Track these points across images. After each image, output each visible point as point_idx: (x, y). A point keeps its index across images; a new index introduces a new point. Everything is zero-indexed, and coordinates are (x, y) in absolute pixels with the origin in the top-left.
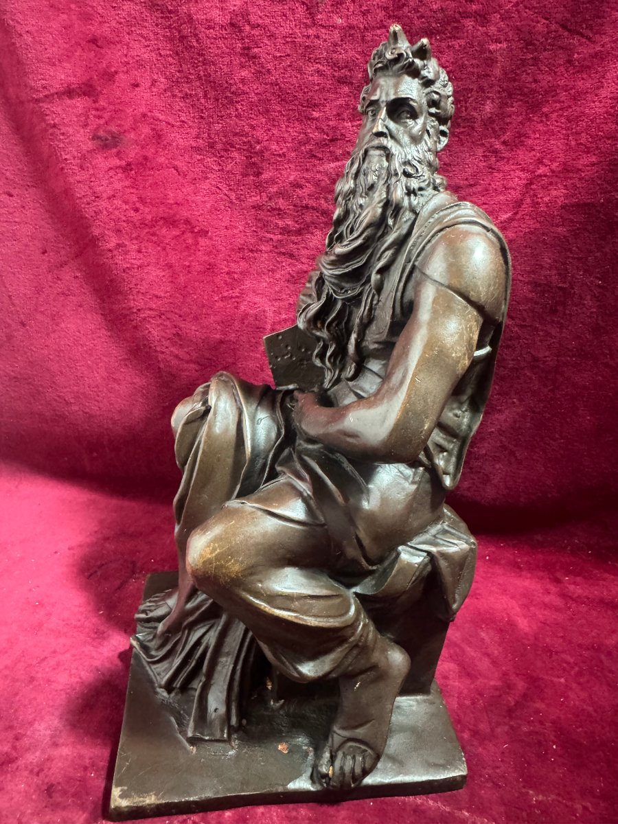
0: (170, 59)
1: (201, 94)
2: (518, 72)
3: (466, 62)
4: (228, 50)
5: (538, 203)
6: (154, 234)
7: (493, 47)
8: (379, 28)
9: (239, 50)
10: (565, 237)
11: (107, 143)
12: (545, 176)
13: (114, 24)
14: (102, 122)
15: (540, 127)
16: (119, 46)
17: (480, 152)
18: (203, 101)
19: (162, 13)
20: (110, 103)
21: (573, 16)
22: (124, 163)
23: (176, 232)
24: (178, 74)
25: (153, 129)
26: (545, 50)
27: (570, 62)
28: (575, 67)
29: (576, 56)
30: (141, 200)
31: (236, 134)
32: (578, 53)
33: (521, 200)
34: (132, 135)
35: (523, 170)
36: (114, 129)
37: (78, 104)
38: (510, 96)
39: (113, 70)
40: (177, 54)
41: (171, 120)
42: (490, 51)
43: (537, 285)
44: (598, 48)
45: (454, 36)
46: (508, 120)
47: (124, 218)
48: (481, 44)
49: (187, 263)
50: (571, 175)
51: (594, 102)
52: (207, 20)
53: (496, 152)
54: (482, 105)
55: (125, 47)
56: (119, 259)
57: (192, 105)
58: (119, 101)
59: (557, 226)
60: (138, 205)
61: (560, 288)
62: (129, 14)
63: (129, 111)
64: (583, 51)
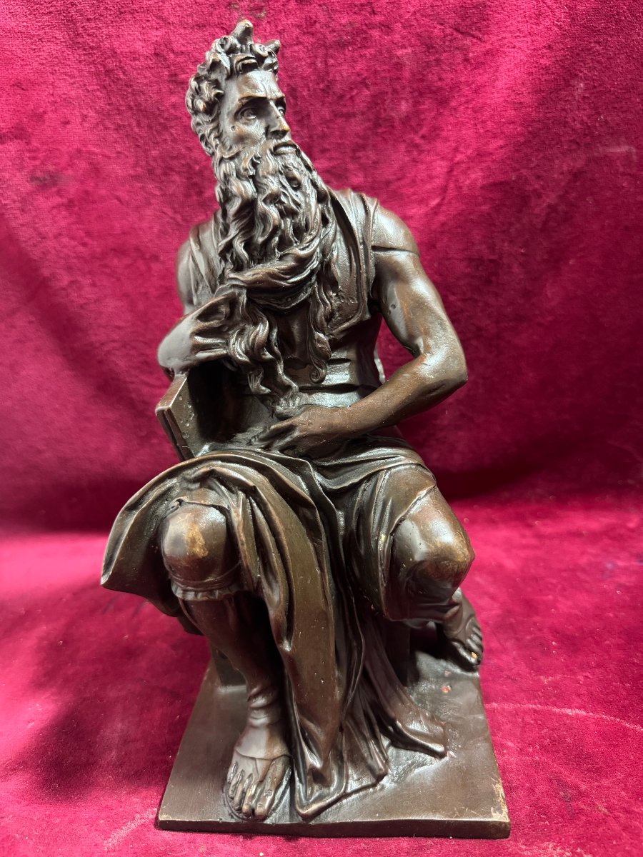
0: (98, 93)
1: (134, 124)
2: (425, 73)
3: (379, 69)
4: (156, 79)
5: (461, 188)
6: (106, 266)
7: (399, 53)
8: (295, 45)
9: (166, 78)
10: (488, 214)
11: (46, 184)
12: (463, 162)
13: (36, 65)
14: (37, 162)
15: (451, 119)
16: (44, 87)
17: (402, 147)
18: (136, 130)
19: (85, 50)
20: (43, 144)
21: (463, 20)
22: (65, 200)
23: (127, 261)
24: (108, 107)
25: (90, 164)
26: (445, 51)
27: (466, 60)
28: (471, 64)
29: (471, 55)
30: (88, 234)
31: (174, 158)
32: (473, 52)
33: (446, 186)
34: (70, 172)
35: (443, 159)
36: (51, 168)
37: (11, 148)
38: (421, 94)
39: (41, 110)
40: (105, 87)
41: (107, 152)
42: (398, 57)
43: (470, 260)
44: (488, 46)
45: (365, 47)
46: (422, 117)
47: (75, 255)
48: (389, 51)
49: (143, 290)
50: (484, 159)
51: (493, 93)
52: (131, 52)
53: (417, 146)
54: (398, 105)
55: (51, 87)
56: (74, 296)
57: (127, 136)
58: (52, 140)
59: (480, 204)
60: (86, 240)
61: (491, 261)
62: (50, 55)
63: (64, 148)
64: (476, 51)
